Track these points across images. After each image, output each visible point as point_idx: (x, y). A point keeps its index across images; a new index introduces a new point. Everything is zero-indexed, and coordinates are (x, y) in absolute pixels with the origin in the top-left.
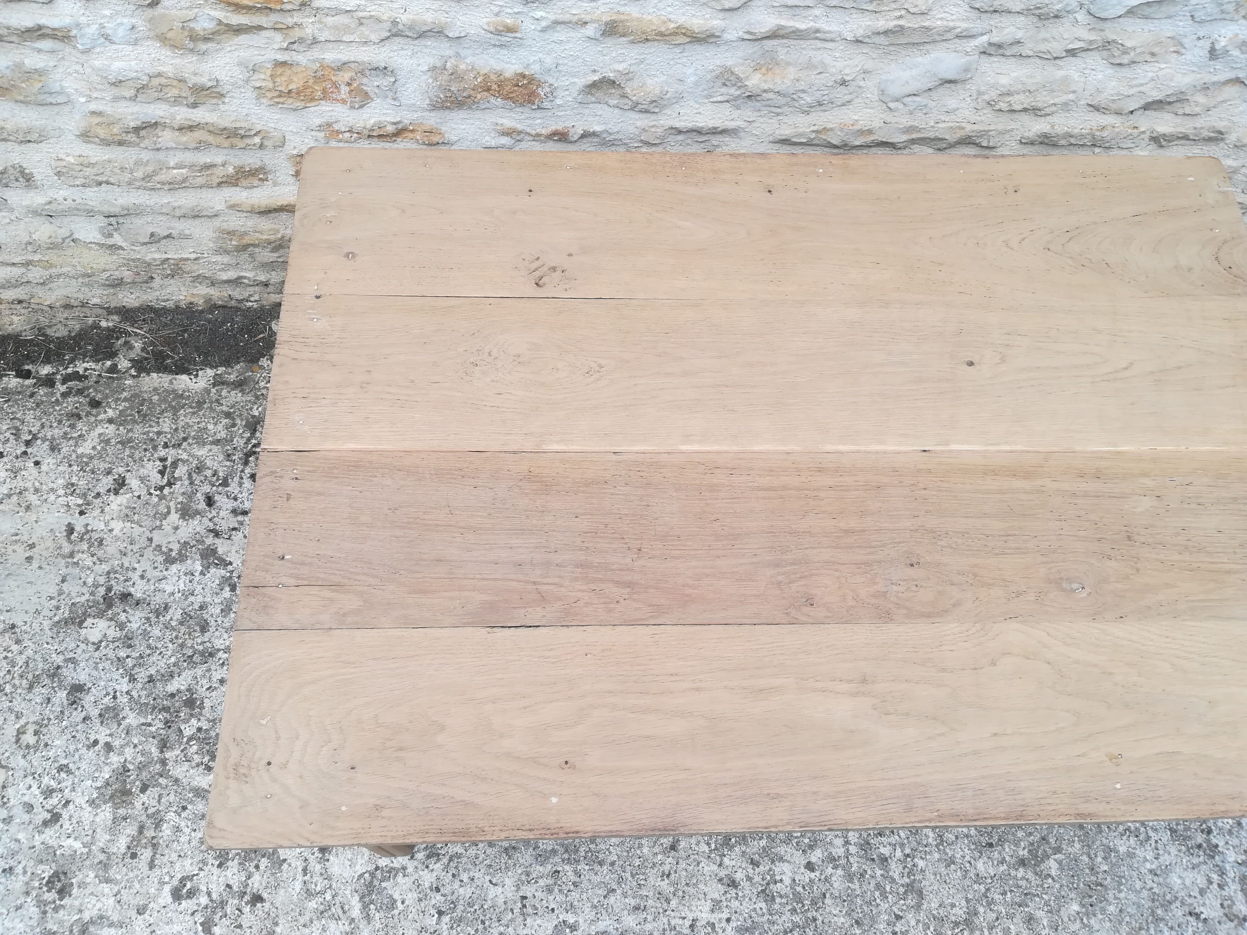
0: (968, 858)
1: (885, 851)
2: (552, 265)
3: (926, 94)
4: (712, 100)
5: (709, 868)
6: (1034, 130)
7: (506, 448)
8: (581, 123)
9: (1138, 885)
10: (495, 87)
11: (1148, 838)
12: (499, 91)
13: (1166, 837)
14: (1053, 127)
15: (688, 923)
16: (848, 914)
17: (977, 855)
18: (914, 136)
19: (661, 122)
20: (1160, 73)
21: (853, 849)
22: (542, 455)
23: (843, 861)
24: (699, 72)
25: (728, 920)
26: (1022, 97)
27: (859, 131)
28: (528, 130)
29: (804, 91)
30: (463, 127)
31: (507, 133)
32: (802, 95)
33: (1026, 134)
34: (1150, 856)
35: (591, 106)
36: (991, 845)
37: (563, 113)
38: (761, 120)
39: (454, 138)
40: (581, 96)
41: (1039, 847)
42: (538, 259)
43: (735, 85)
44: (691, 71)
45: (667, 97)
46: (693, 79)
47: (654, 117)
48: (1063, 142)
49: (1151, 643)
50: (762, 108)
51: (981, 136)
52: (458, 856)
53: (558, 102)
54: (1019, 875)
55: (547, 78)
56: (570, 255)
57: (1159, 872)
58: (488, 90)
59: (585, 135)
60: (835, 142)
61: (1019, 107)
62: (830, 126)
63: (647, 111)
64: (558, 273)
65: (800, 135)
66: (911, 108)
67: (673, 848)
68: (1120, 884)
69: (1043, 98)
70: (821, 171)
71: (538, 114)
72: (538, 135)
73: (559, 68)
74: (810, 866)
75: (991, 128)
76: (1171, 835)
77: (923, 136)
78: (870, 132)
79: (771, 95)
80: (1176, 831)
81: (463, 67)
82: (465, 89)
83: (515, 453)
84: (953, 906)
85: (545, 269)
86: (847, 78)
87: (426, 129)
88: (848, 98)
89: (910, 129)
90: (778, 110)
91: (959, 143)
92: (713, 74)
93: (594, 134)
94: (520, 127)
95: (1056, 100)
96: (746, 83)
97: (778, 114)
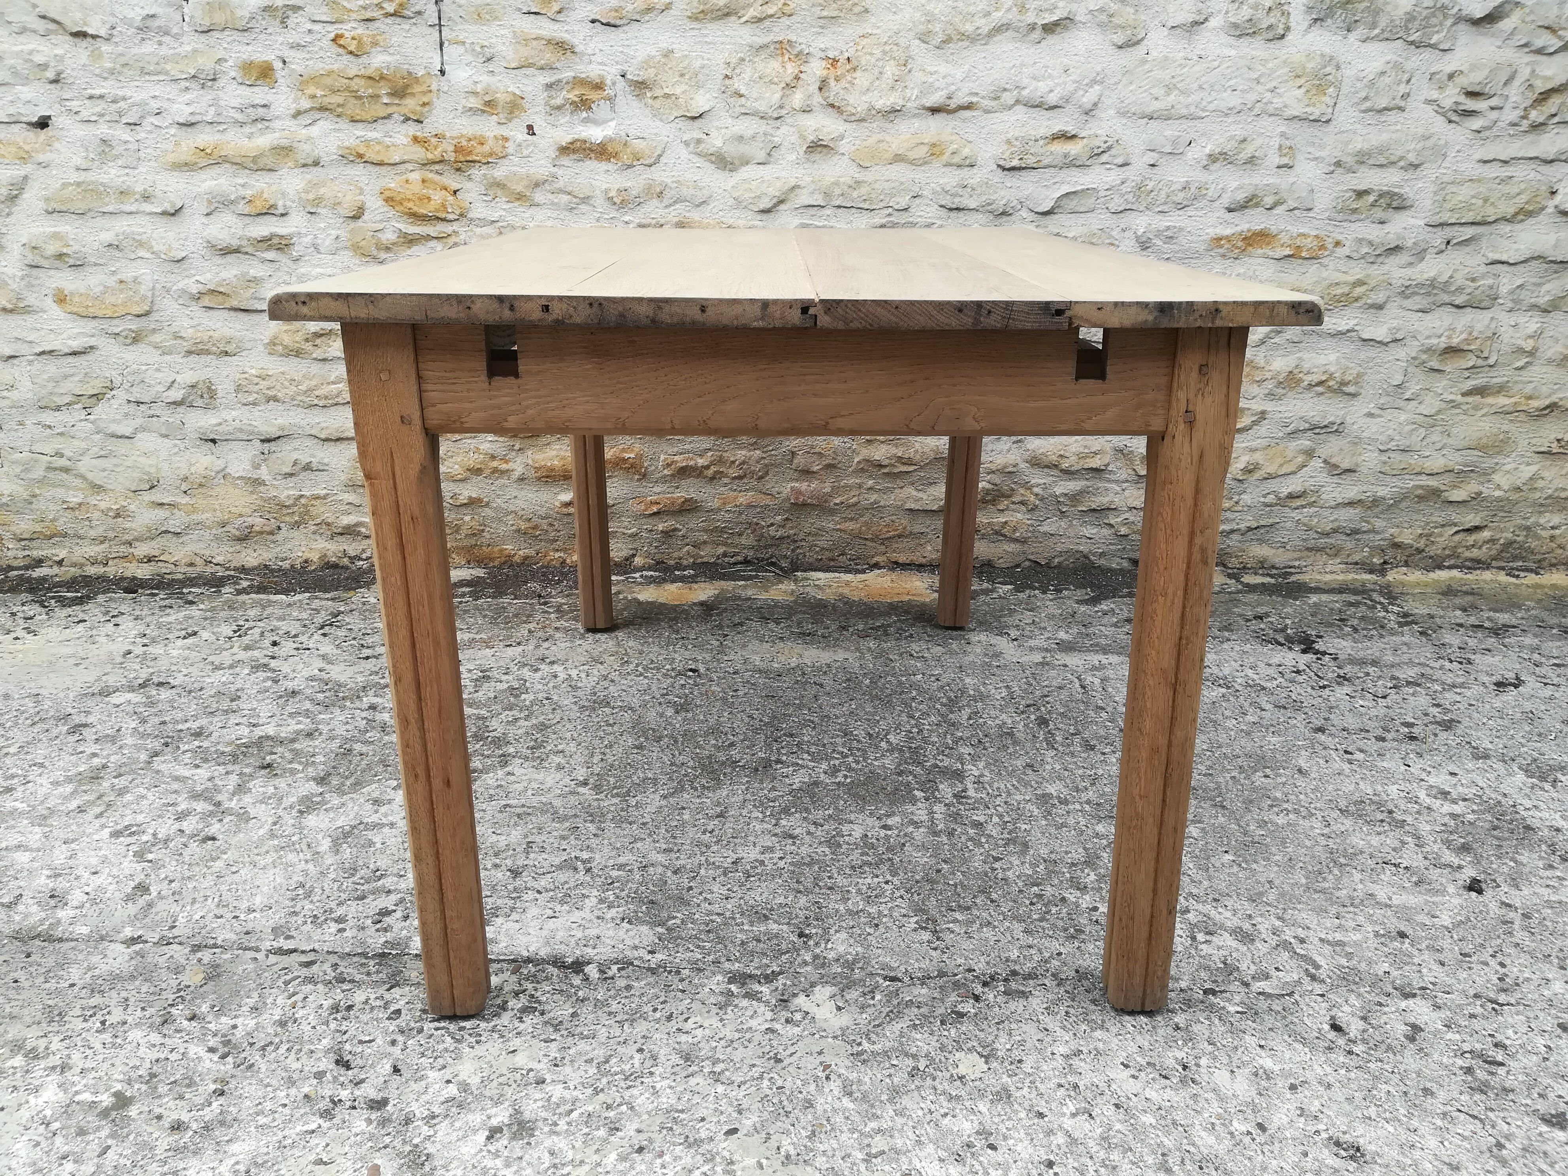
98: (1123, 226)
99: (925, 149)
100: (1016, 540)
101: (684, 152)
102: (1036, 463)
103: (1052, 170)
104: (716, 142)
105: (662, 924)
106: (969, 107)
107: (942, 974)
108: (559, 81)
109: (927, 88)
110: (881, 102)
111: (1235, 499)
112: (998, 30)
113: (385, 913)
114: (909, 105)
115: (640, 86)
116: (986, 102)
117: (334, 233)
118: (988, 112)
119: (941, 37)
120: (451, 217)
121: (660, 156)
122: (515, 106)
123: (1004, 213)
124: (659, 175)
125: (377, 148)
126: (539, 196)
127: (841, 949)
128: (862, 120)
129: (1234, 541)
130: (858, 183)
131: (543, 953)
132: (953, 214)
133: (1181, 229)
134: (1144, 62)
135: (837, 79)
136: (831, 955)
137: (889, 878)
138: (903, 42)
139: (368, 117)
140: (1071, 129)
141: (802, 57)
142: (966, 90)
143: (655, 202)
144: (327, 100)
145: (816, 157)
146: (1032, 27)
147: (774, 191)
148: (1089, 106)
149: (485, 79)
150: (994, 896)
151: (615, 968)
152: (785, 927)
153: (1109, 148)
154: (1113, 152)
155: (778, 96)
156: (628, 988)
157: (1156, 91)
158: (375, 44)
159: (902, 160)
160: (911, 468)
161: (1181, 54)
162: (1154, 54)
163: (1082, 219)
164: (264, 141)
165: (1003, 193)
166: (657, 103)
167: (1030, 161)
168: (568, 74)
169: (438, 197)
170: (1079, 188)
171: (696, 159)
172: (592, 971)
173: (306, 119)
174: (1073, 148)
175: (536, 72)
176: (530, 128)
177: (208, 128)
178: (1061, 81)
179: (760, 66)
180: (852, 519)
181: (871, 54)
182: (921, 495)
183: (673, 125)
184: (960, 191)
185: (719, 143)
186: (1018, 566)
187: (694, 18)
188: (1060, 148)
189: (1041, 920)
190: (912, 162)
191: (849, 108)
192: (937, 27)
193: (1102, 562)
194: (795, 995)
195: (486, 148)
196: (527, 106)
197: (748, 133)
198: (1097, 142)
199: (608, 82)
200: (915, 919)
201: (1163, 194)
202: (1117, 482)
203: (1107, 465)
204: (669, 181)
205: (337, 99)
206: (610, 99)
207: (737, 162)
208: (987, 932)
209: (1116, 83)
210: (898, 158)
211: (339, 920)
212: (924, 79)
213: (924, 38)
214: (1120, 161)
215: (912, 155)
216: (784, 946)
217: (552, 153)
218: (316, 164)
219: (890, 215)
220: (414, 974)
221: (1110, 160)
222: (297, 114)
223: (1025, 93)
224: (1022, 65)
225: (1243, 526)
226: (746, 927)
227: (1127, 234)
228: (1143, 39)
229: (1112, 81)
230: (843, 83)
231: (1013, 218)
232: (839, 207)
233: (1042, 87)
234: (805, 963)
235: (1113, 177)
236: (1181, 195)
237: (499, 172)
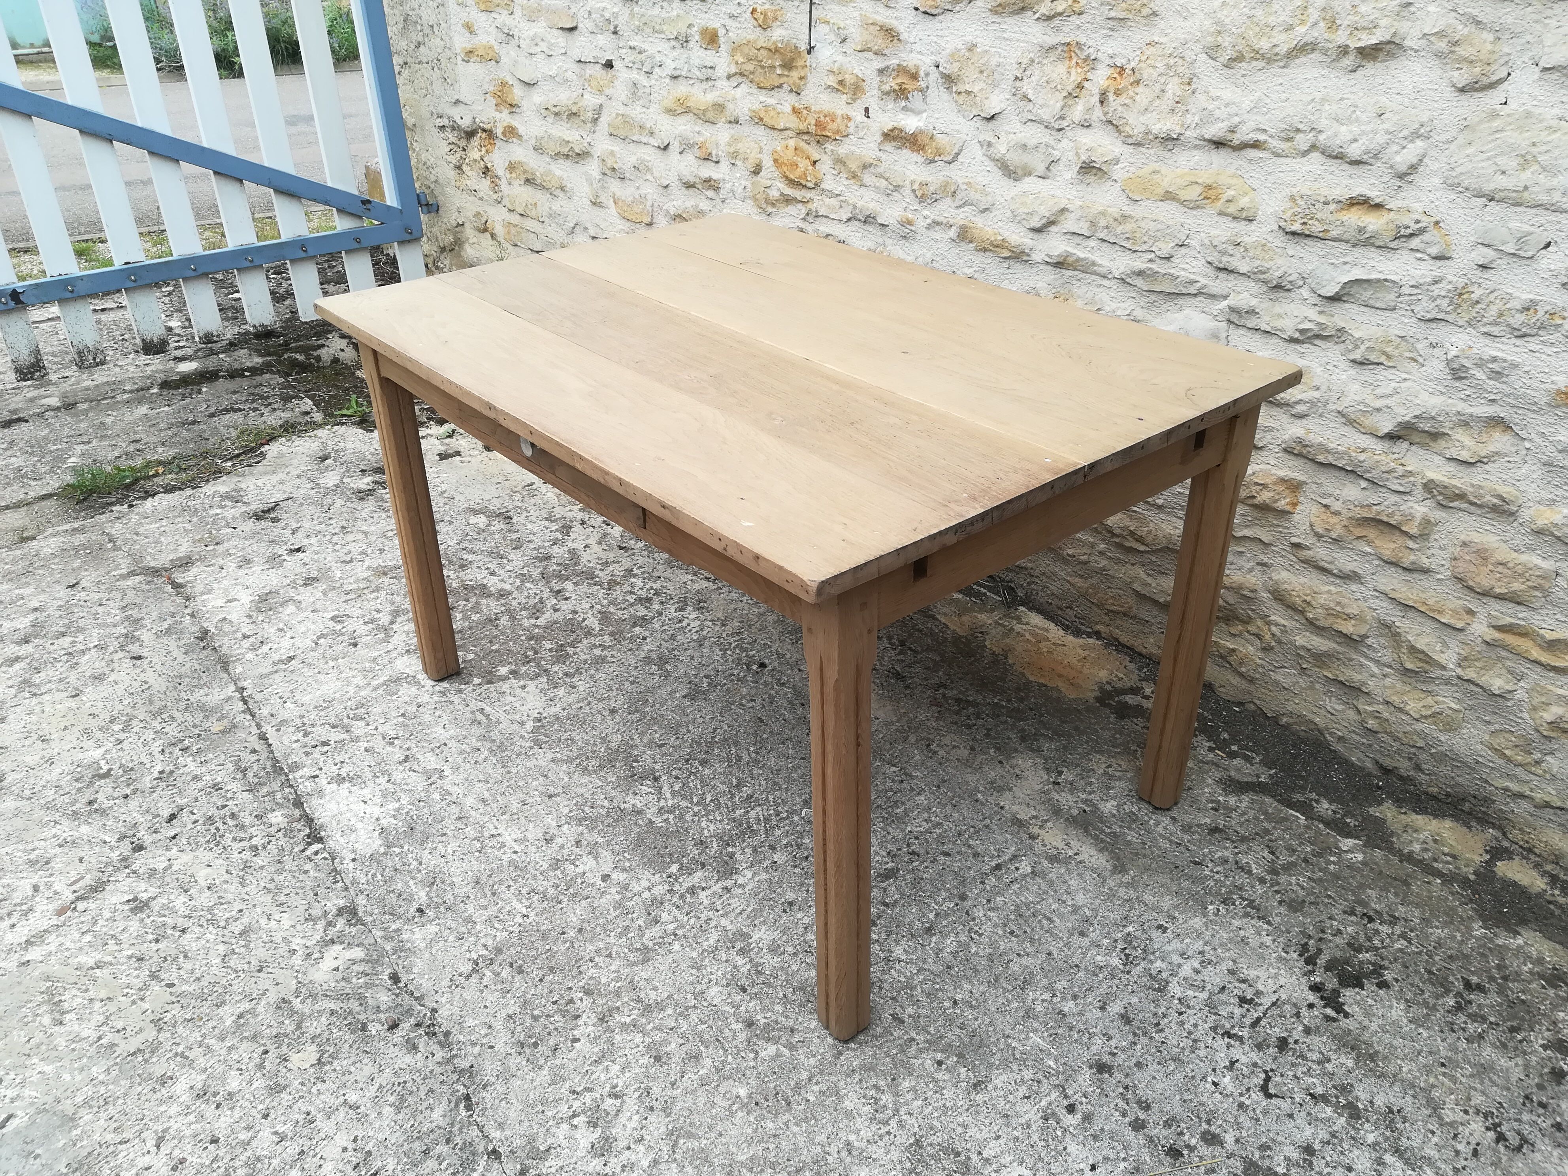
0: (713, 977)
1: (665, 917)
5: (551, 821)
6: (1291, 434)
9: (821, 1138)
11: (886, 1123)
13: (905, 1139)
14: (1308, 434)
15: (494, 832)
16: (583, 921)
17: (724, 982)
20: (1403, 385)
21: (646, 895)
23: (629, 894)
25: (515, 852)
33: (1285, 438)
34: (867, 1134)
36: (744, 990)
41: (780, 1029)
48: (1322, 459)
52: (452, 703)
54: (733, 1027)
57: (855, 1153)
67: (550, 796)
68: (806, 1120)
74: (606, 878)
76: (911, 1145)
80: (921, 1148)
84: (655, 989)
98: (1432, 339)
99: (1198, 189)
100: (1241, 675)
101: (978, 153)
102: (1279, 596)
103: (1343, 246)
104: (1001, 148)
105: (389, 847)
106: (1256, 145)
107: (420, 998)
108: (888, 67)
109: (1208, 117)
110: (1158, 126)
111: (1537, 756)
112: (1303, 49)
113: (325, 744)
114: (1188, 133)
115: (949, 80)
116: (1274, 143)
117: (744, 183)
118: (1277, 155)
119: (1230, 53)
120: (810, 185)
121: (957, 154)
122: (856, 89)
123: (1278, 287)
124: (957, 174)
125: (772, 113)
126: (868, 178)
127: (417, 937)
128: (1138, 144)
129: (1521, 809)
130: (1124, 217)
131: (320, 821)
132: (1222, 275)
133: (1515, 366)
134: (1494, 115)
135: (1118, 93)
137: (533, 914)
138: (1189, 55)
139: (768, 85)
140: (1375, 195)
141: (1091, 62)
142: (1251, 125)
143: (948, 201)
144: (745, 67)
145: (1091, 179)
146: (1344, 51)
147: (1045, 211)
148: (1403, 168)
149: (840, 58)
151: (325, 855)
152: (424, 899)
153: (1422, 231)
154: (1426, 237)
155: (1059, 105)
157: (1502, 161)
158: (775, 19)
159: (1174, 199)
160: (1142, 548)
161: (1556, 111)
162: (1513, 105)
163: (1378, 317)
164: (711, 97)
165: (1280, 261)
166: (961, 99)
167: (1316, 228)
168: (893, 62)
169: (803, 164)
170: (1374, 276)
171: (988, 162)
172: (316, 847)
173: (734, 82)
174: (1373, 222)
175: (874, 57)
176: (867, 110)
177: (684, 82)
178: (1368, 128)
179: (1048, 69)
180: (1081, 577)
181: (1154, 67)
182: (1149, 580)
183: (972, 123)
184: (1230, 249)
185: (1003, 149)
186: (1240, 704)
187: (994, 11)
188: (1356, 218)
190: (1183, 203)
191: (1127, 129)
192: (1226, 41)
193: (1339, 748)
194: (342, 943)
195: (834, 126)
196: (867, 89)
197: (1032, 143)
198: (1407, 220)
199: (922, 73)
200: (484, 953)
201: (1493, 311)
202: (1377, 662)
203: (1365, 636)
204: (960, 181)
205: (750, 67)
206: (923, 91)
207: (1020, 172)
208: (492, 998)
209: (1448, 142)
210: (1169, 196)
211: (306, 735)
212: (1205, 105)
213: (1212, 52)
214: (1434, 251)
215: (1184, 195)
216: (399, 911)
217: (879, 138)
218: (737, 122)
219: (1151, 261)
220: (265, 791)
221: (1421, 246)
222: (729, 77)
223: (1322, 137)
224: (1324, 100)
225: (1538, 796)
227: (1437, 352)
228: (1500, 81)
229: (1443, 138)
230: (1123, 99)
231: (1292, 294)
232: (1103, 240)
233: (1344, 132)
234: (385, 929)
235: (1424, 271)
236: (1521, 318)
237: (842, 150)
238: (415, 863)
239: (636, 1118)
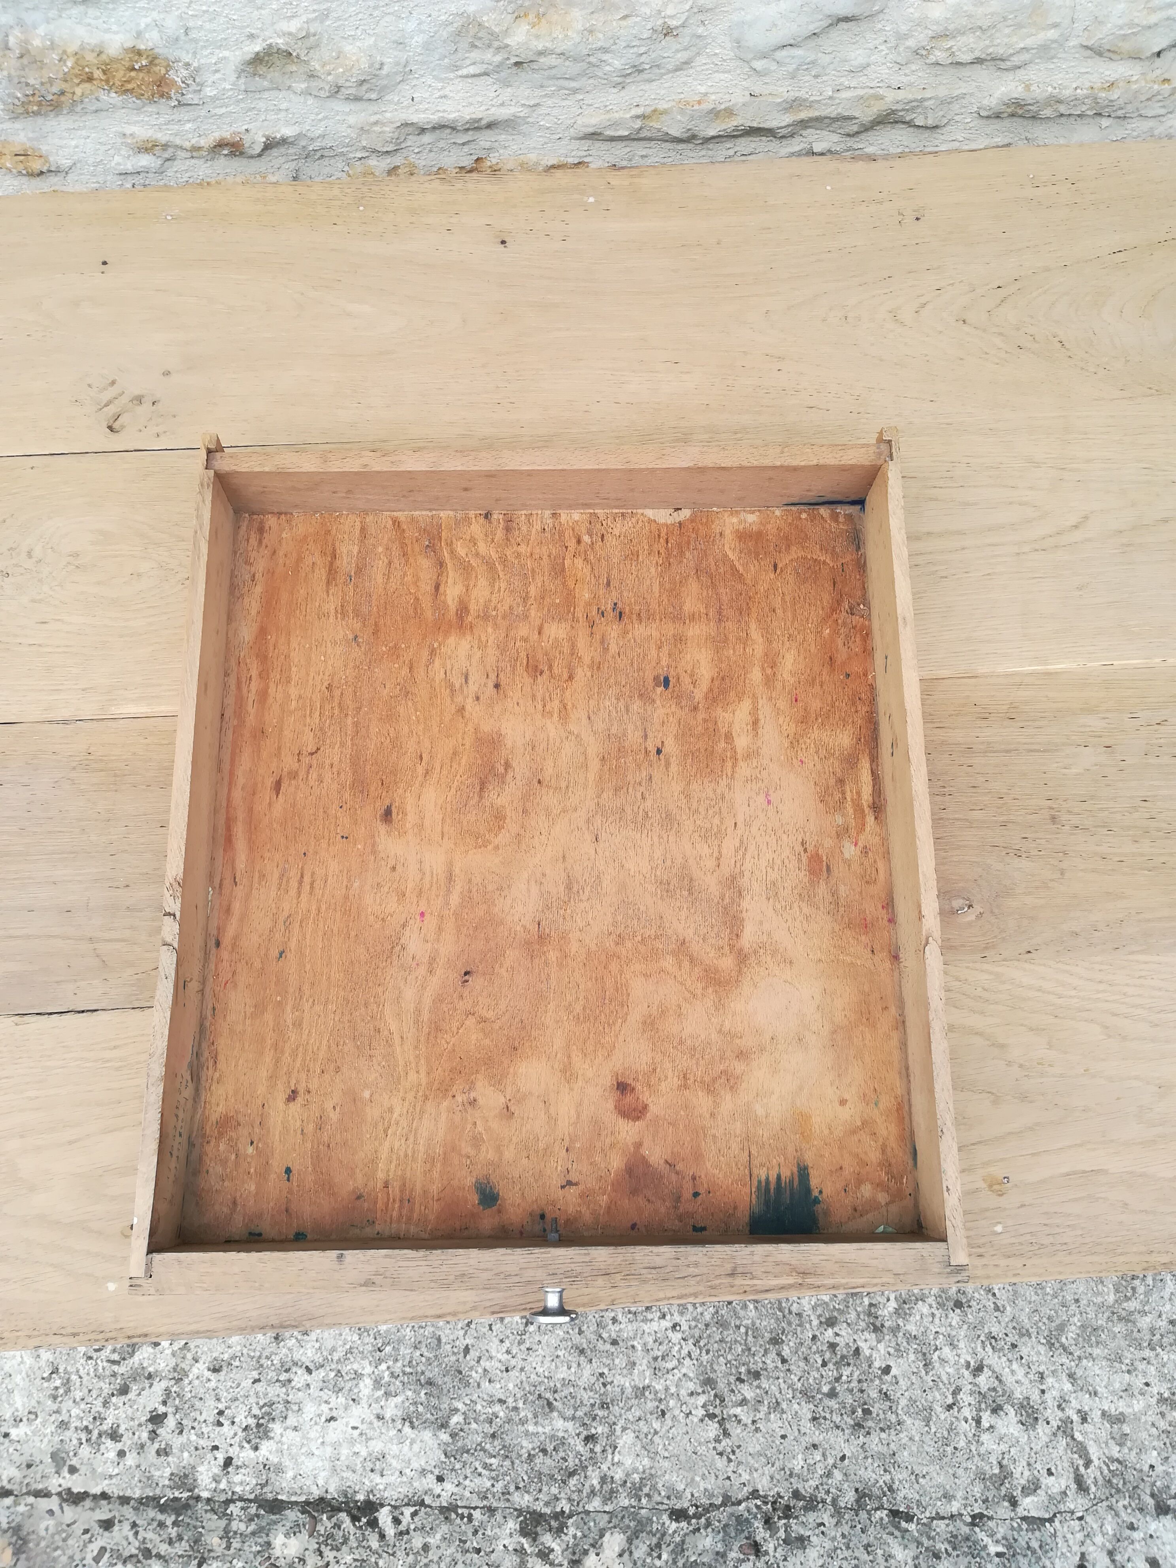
2: (137, 392)
3: (812, 43)
4: (460, 73)
6: (997, 94)
7: (51, 716)
8: (258, 124)
10: (98, 74)
12: (107, 81)
14: (1027, 88)
18: (804, 115)
19: (388, 115)
22: (110, 724)
24: (424, 27)
26: (969, 40)
27: (711, 111)
28: (178, 142)
29: (605, 50)
30: (73, 143)
31: (148, 147)
32: (605, 57)
33: (986, 102)
35: (266, 95)
37: (223, 110)
38: (549, 103)
39: (65, 163)
40: (242, 80)
42: (113, 383)
43: (489, 46)
44: (411, 26)
45: (384, 72)
46: (419, 39)
47: (373, 107)
48: (1047, 112)
49: (1073, 993)
50: (545, 83)
51: (913, 109)
53: (209, 92)
55: (177, 53)
56: (167, 373)
58: (90, 79)
59: (269, 145)
60: (675, 132)
61: (966, 58)
62: (663, 106)
63: (357, 99)
64: (146, 406)
65: (615, 124)
66: (791, 68)
69: (1006, 40)
70: (591, 200)
71: (183, 114)
72: (196, 149)
73: (193, 35)
75: (928, 94)
77: (817, 114)
78: (729, 112)
79: (552, 60)
81: (37, 42)
82: (51, 81)
83: (65, 722)
85: (124, 400)
86: (673, 23)
87: (18, 149)
88: (682, 56)
89: (792, 105)
90: (573, 84)
91: (879, 123)
92: (450, 29)
93: (284, 141)
94: (162, 137)
95: (1029, 42)
96: (508, 41)
97: (575, 91)
105: (444, 1426)
107: (727, 1501)
113: (157, 1419)
127: (628, 1462)
131: (333, 1492)
136: (619, 1475)
137: (677, 1318)
150: (786, 1352)
151: (408, 1511)
152: (570, 1425)
156: (426, 1548)
172: (384, 1516)
189: (832, 1394)
194: (586, 1552)
200: (702, 1399)
208: (775, 1424)
211: (115, 1436)
216: (571, 1463)
220: (216, 1541)
226: (531, 1428)
234: (593, 1492)
238: (497, 1408)
239: (1015, 1366)
